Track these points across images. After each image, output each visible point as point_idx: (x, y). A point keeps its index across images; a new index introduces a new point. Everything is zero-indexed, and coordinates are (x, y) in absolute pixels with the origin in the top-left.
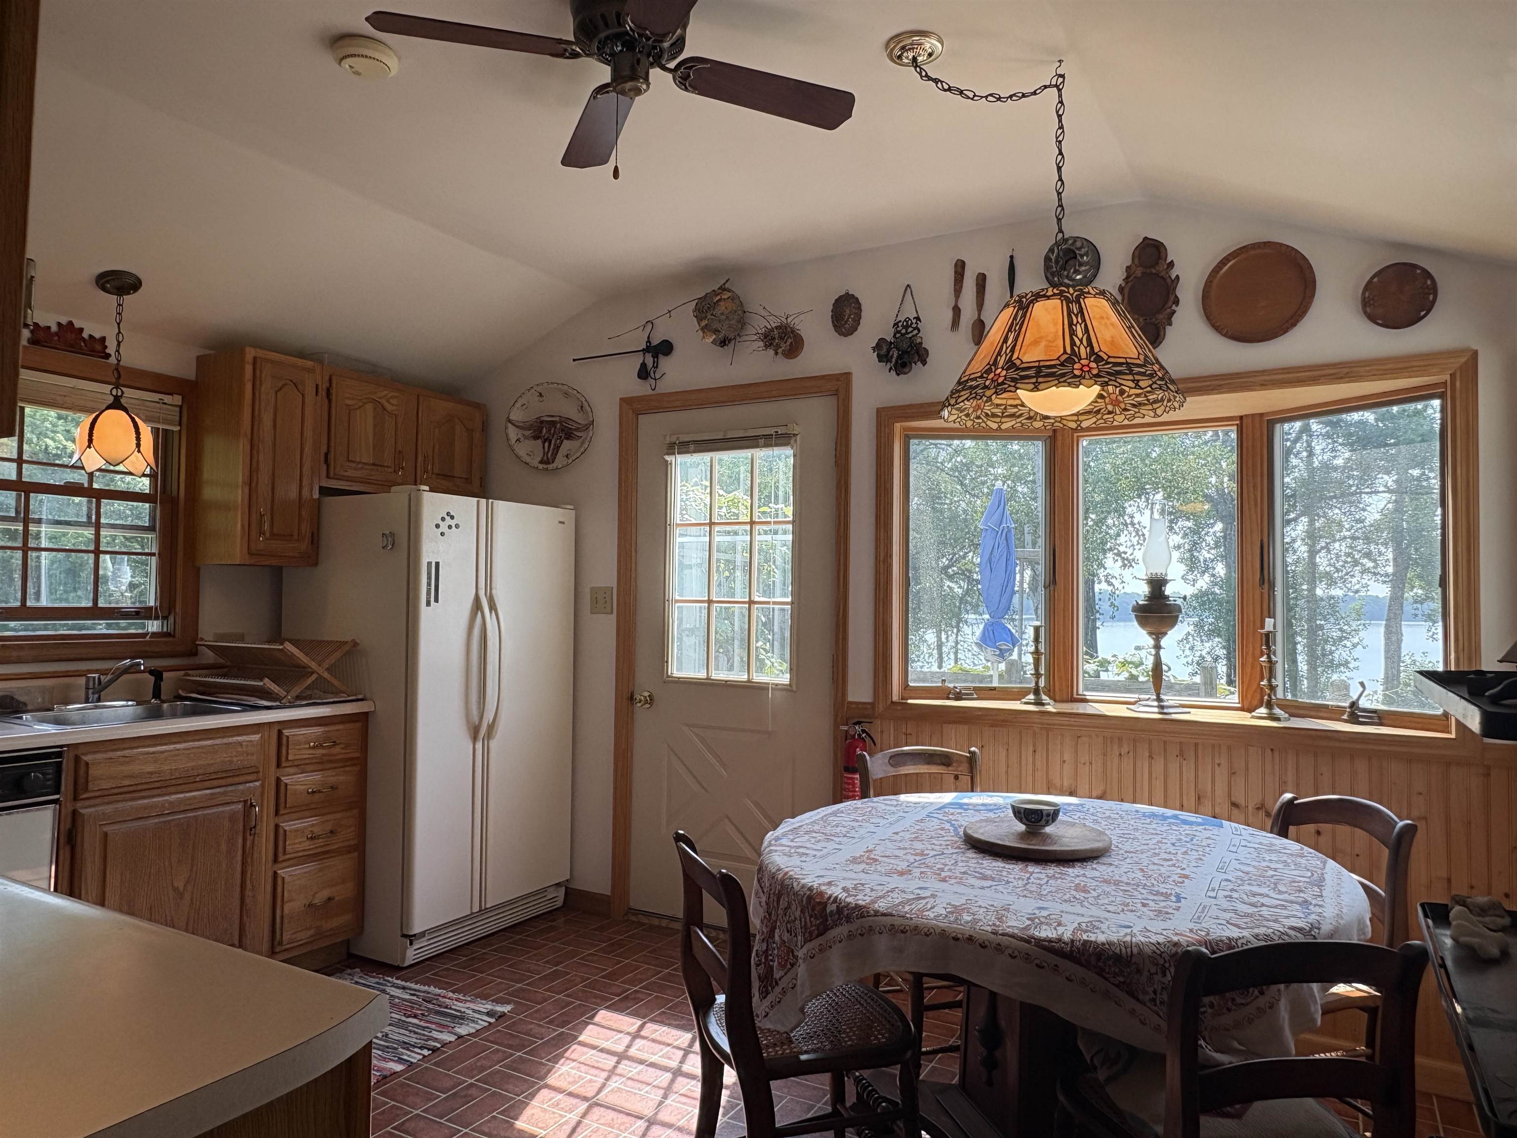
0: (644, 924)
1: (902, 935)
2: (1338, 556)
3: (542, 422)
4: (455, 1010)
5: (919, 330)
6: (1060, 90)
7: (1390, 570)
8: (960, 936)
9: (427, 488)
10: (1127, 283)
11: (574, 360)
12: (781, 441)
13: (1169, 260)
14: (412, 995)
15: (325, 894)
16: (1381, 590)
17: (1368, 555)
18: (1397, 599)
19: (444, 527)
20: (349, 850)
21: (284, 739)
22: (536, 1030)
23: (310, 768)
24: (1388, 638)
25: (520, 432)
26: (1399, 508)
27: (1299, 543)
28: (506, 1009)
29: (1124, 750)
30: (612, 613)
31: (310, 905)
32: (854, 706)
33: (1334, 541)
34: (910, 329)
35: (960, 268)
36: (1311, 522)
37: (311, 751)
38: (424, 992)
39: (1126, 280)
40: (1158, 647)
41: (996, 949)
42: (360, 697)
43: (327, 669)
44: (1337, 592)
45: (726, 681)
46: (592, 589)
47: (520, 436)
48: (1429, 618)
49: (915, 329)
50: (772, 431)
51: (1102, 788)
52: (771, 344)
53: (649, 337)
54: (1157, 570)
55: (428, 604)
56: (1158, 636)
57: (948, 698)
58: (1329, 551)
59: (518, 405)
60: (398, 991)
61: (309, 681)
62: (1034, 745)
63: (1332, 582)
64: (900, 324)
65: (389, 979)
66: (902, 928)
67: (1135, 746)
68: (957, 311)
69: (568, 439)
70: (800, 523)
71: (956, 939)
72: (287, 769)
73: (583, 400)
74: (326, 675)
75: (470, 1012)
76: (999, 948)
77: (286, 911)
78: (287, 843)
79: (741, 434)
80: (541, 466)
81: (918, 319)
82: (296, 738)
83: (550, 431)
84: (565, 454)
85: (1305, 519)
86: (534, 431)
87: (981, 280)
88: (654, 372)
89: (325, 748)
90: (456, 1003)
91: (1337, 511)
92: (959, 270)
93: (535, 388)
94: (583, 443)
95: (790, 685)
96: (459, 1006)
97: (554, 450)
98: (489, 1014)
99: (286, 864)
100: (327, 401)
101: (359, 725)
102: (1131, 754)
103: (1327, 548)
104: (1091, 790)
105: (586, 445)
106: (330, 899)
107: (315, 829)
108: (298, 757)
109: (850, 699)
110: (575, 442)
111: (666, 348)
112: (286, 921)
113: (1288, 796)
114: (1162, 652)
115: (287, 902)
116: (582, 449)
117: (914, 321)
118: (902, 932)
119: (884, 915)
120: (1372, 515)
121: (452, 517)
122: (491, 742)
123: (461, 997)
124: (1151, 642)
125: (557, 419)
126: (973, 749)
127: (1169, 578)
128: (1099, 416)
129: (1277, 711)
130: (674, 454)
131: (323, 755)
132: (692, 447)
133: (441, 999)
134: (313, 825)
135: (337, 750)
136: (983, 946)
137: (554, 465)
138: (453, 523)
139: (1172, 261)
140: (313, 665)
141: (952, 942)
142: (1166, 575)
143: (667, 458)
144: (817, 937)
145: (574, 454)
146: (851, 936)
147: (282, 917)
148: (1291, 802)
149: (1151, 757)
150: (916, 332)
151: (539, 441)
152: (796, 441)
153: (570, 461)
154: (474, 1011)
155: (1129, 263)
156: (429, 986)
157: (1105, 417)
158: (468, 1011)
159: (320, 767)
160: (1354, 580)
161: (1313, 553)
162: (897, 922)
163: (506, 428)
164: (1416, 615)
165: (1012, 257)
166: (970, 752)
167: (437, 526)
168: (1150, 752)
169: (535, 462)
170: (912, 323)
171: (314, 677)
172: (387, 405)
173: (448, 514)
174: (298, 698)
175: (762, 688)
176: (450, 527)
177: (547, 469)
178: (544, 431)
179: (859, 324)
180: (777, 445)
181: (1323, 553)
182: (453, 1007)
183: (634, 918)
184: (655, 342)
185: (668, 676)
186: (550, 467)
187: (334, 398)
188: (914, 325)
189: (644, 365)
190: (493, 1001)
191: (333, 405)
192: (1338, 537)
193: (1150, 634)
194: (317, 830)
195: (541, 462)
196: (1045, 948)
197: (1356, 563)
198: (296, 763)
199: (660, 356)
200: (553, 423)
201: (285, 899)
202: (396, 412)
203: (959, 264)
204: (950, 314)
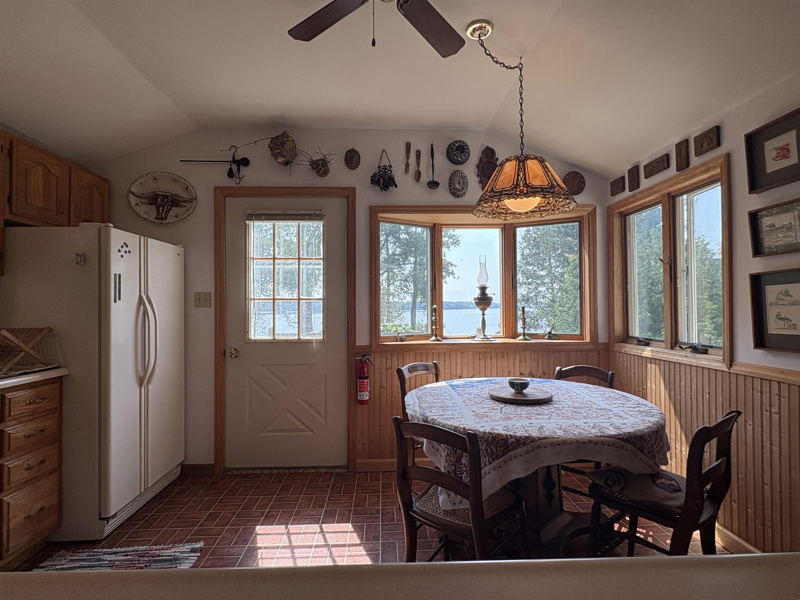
0: (238, 475)
1: (558, 446)
2: (397, 286)
3: (158, 195)
4: (166, 556)
5: (391, 172)
6: (521, 70)
7: (412, 291)
8: (585, 441)
9: (112, 225)
10: (480, 164)
11: (181, 161)
12: (317, 218)
13: (496, 157)
14: (124, 556)
15: (39, 505)
16: (409, 299)
17: (406, 286)
18: (414, 302)
19: (123, 253)
20: (52, 472)
21: (7, 402)
22: (232, 551)
23: (23, 419)
24: (412, 316)
25: (138, 200)
26: (415, 269)
27: (384, 282)
28: (200, 545)
29: (481, 356)
30: (210, 306)
31: (28, 517)
32: (360, 347)
33: (396, 281)
34: (387, 171)
35: (408, 146)
36: (388, 275)
37: (26, 407)
38: (133, 551)
39: (480, 162)
40: (483, 314)
41: (602, 443)
42: (56, 365)
43: (32, 348)
44: (396, 300)
45: (286, 340)
46: (195, 293)
47: (138, 202)
48: (424, 308)
49: (389, 170)
50: (312, 212)
51: (473, 373)
52: (316, 168)
53: (234, 155)
54: (483, 283)
55: (115, 301)
56: (483, 310)
57: (397, 341)
58: (394, 285)
59: (136, 183)
60: (111, 556)
61: (19, 357)
62: (444, 358)
63: (394, 296)
64: (381, 167)
65: (96, 550)
66: (557, 443)
67: (485, 355)
68: (407, 165)
69: (176, 206)
70: (327, 259)
71: (584, 443)
72: (9, 423)
73: (189, 185)
74: (32, 352)
75: (178, 554)
76: (603, 443)
77: (11, 526)
78: (11, 476)
79: (293, 212)
80: (156, 221)
81: (390, 166)
82: (15, 399)
83: (163, 200)
84: (174, 214)
85: (386, 273)
86: (150, 200)
87: (418, 154)
88: (239, 174)
89: (36, 403)
90: (163, 551)
91: (396, 270)
92: (409, 146)
93: (152, 174)
94: (188, 210)
95: (323, 339)
96: (167, 552)
97: (166, 212)
98: (193, 551)
99: (9, 491)
100: (8, 158)
101: (57, 385)
102: (484, 358)
103: (393, 283)
104: (468, 374)
105: (191, 211)
106: (42, 509)
107: (30, 462)
108: (17, 413)
109: (357, 344)
110: (181, 209)
111: (245, 162)
112: (11, 533)
113: (558, 368)
114: (485, 316)
115: (13, 518)
116: (189, 213)
117: (389, 167)
118: (558, 444)
119: (544, 438)
120: (406, 272)
121: (127, 246)
122: (149, 386)
123: (162, 546)
124: (481, 312)
125: (169, 194)
126: (434, 362)
127: (487, 286)
128: (514, 215)
129: (527, 337)
130: (252, 220)
131: (35, 408)
132: (263, 217)
133: (150, 552)
134: (28, 460)
135: (45, 402)
136: (596, 443)
137: (167, 221)
138: (127, 249)
139: (498, 158)
140: (23, 345)
141: (583, 444)
142: (486, 285)
143: (247, 222)
144: (502, 456)
145: (183, 215)
146: (527, 452)
147: (8, 530)
148: (560, 371)
149: (491, 358)
150: (390, 172)
151: (154, 206)
152: (325, 218)
153: (179, 220)
154: (181, 552)
155: (481, 156)
156: (133, 546)
157: (517, 216)
158: (176, 554)
159: (31, 418)
160: (402, 295)
161: (389, 285)
162: (554, 440)
163: (128, 196)
164: (420, 307)
165: (432, 145)
166: (433, 363)
167: (119, 251)
168: (491, 356)
169: (152, 218)
170: (387, 168)
171: (22, 354)
172: (51, 169)
173: (125, 243)
174: (11, 369)
175: (308, 343)
176: (126, 252)
177: (162, 223)
178: (159, 200)
179: (359, 165)
180: (315, 220)
181: (392, 285)
182: (164, 555)
183: (230, 473)
184: (238, 157)
185: (248, 340)
186: (164, 222)
187: (14, 157)
188: (389, 169)
189: (231, 170)
190: (187, 542)
191: (14, 161)
192: (396, 279)
193: (480, 309)
194: (31, 462)
195: (156, 218)
196: (617, 439)
197: (402, 289)
198: (16, 417)
199: (241, 166)
200: (166, 196)
201: (11, 517)
202: (58, 175)
203: (408, 144)
204: (404, 167)
